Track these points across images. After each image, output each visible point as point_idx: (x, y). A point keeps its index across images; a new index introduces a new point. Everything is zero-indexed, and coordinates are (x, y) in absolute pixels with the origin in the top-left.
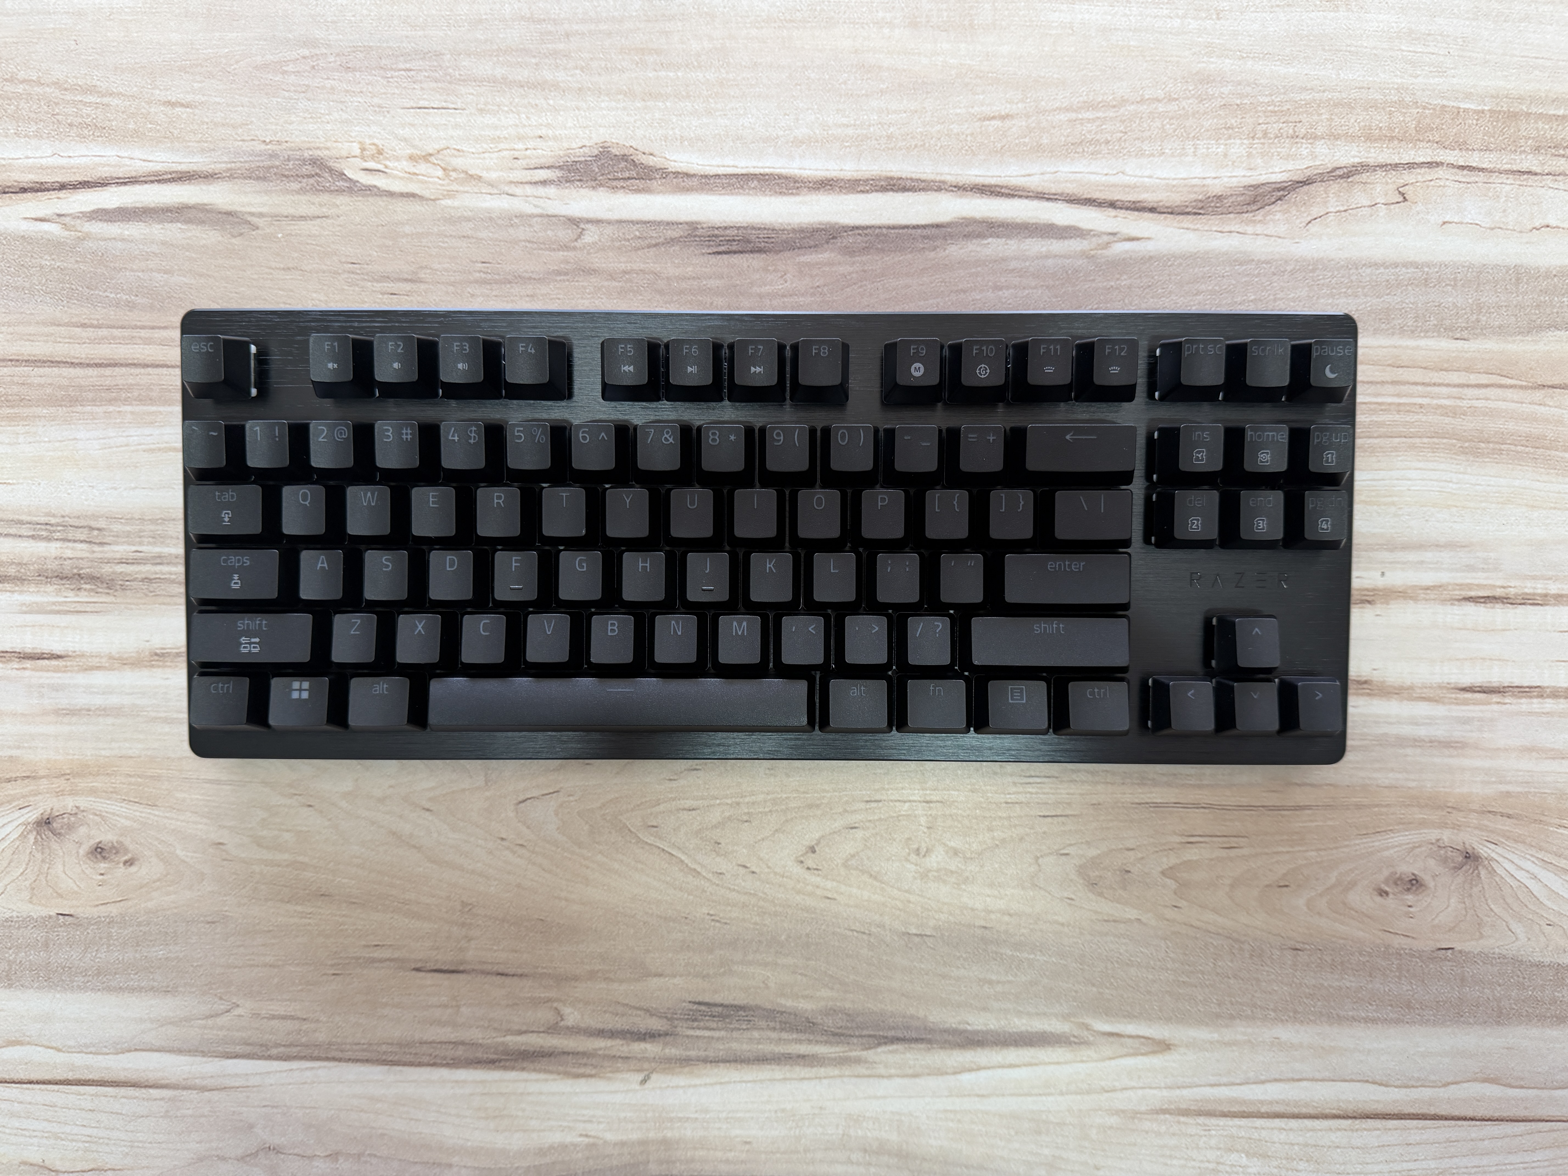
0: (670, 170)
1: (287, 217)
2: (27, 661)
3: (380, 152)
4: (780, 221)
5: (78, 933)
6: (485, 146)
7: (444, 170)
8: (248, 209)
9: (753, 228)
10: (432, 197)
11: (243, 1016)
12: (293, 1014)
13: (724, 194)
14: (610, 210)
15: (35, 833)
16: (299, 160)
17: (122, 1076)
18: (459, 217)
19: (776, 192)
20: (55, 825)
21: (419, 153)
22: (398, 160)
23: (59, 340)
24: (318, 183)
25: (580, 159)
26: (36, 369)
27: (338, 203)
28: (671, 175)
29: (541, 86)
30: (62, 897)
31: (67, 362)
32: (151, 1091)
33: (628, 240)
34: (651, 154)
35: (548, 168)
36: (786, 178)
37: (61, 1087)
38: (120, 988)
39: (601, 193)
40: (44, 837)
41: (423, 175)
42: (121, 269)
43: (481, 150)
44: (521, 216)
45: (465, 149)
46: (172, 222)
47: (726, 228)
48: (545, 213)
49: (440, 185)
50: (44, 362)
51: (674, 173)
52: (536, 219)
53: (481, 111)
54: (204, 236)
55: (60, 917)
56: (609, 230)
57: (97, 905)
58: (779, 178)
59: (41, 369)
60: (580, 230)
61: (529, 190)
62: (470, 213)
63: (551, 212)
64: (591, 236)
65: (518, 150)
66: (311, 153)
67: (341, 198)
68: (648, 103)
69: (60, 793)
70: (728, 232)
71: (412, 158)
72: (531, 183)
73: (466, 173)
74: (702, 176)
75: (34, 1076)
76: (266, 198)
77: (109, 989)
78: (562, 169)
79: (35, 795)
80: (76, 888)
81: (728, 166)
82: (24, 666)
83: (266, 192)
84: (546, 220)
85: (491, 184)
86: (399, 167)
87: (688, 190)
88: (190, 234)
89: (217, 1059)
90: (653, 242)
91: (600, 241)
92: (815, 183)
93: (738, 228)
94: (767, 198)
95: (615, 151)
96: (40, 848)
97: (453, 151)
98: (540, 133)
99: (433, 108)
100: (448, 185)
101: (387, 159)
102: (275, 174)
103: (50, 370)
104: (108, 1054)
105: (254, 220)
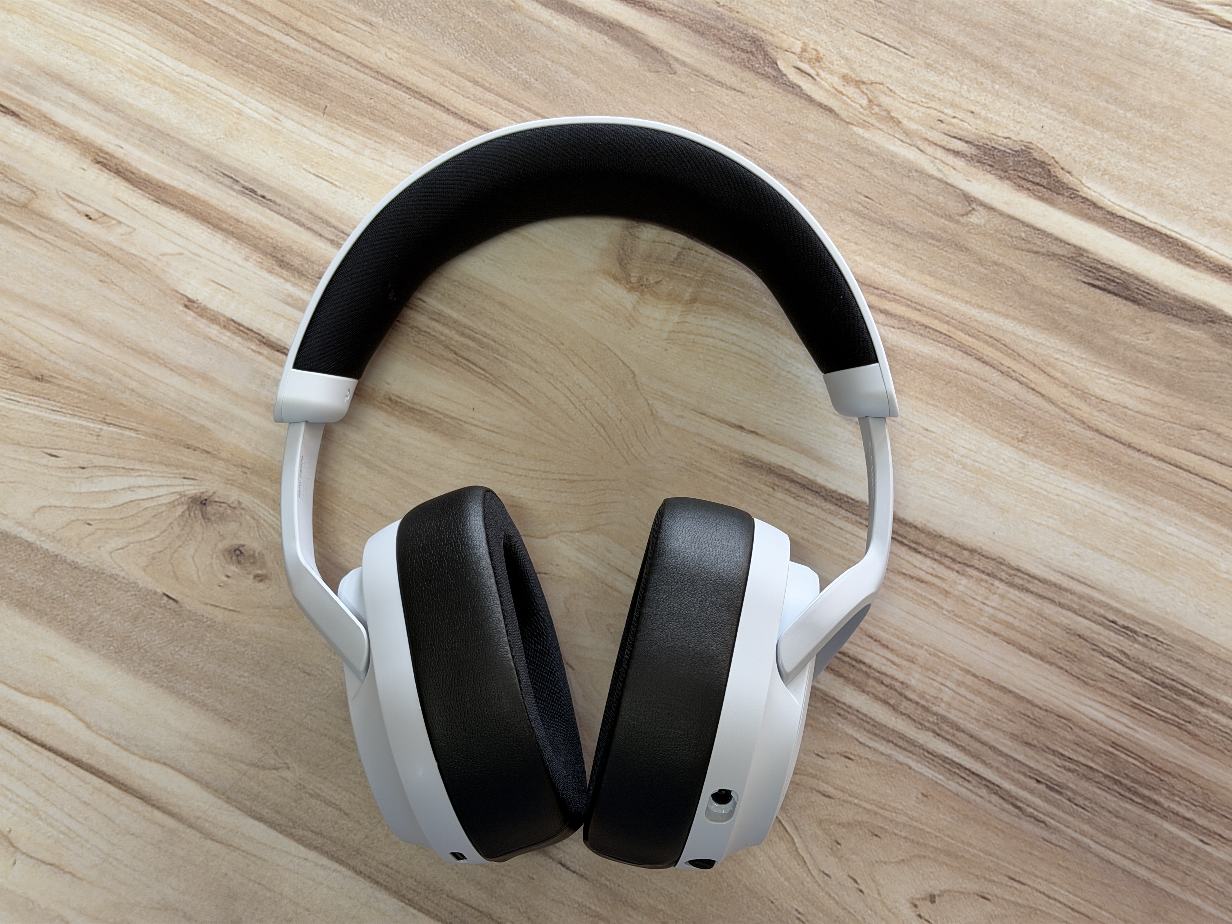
0: (1080, 193)
1: (706, 76)
2: (266, 348)
3: (818, 59)
4: (1166, 283)
5: (174, 621)
6: (917, 97)
7: (870, 101)
8: (674, 53)
9: (1137, 279)
10: (847, 120)
11: (287, 781)
12: (338, 802)
13: (1122, 237)
14: (1007, 204)
15: (185, 507)
16: (742, 33)
17: (136, 783)
18: (863, 148)
19: (1173, 257)
20: (209, 508)
21: (854, 76)
22: (831, 74)
23: (447, 84)
24: (749, 60)
25: (1000, 147)
26: (413, 99)
27: (759, 85)
28: (1079, 199)
29: (994, 69)
30: (177, 579)
31: (444, 107)
32: (157, 813)
33: (1012, 237)
34: (1069, 173)
35: (967, 142)
36: (1190, 249)
37: (70, 764)
38: (184, 695)
39: (1005, 185)
40: (192, 514)
41: (848, 98)
42: (534, 51)
43: (911, 99)
44: (921, 172)
45: (897, 92)
46: (600, 32)
47: (1110, 267)
48: (945, 179)
49: (860, 112)
50: (423, 96)
51: (1083, 198)
52: (933, 181)
53: (928, 65)
54: (624, 58)
55: (165, 598)
56: (997, 220)
57: (207, 604)
58: (1182, 246)
59: (417, 101)
60: (970, 209)
61: (940, 153)
62: (875, 149)
63: (951, 180)
64: (978, 218)
65: (946, 114)
66: (755, 32)
67: (764, 82)
68: (1087, 127)
69: (230, 481)
70: (1111, 271)
71: (844, 77)
72: (944, 148)
73: (889, 113)
74: (1108, 212)
75: (49, 742)
76: (696, 51)
77: (172, 690)
78: (979, 149)
79: (206, 472)
80: (195, 578)
81: (1138, 215)
82: (261, 351)
83: (697, 46)
84: (942, 186)
85: (907, 133)
86: (830, 81)
87: (1089, 218)
88: (611, 50)
89: (238, 812)
90: (1035, 249)
91: (985, 226)
92: (1215, 266)
93: (1123, 272)
94: (1163, 259)
95: (1036, 155)
96: (182, 523)
97: (885, 89)
98: (973, 108)
99: (885, 44)
100: (867, 116)
101: (821, 68)
102: (714, 35)
103: (425, 106)
104: (134, 754)
105: (676, 65)
